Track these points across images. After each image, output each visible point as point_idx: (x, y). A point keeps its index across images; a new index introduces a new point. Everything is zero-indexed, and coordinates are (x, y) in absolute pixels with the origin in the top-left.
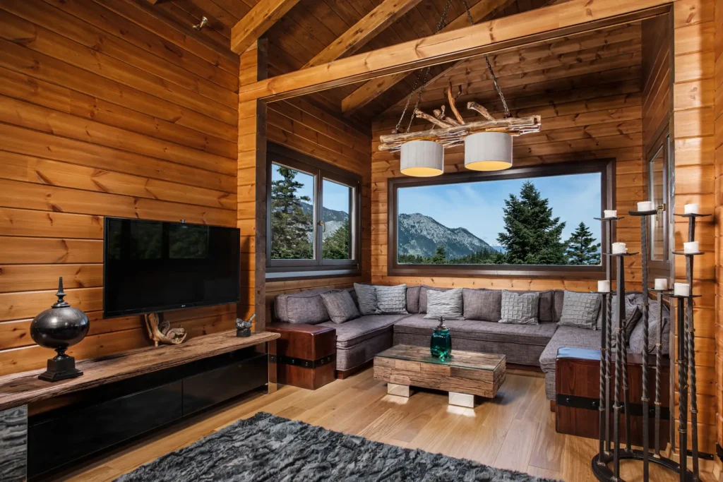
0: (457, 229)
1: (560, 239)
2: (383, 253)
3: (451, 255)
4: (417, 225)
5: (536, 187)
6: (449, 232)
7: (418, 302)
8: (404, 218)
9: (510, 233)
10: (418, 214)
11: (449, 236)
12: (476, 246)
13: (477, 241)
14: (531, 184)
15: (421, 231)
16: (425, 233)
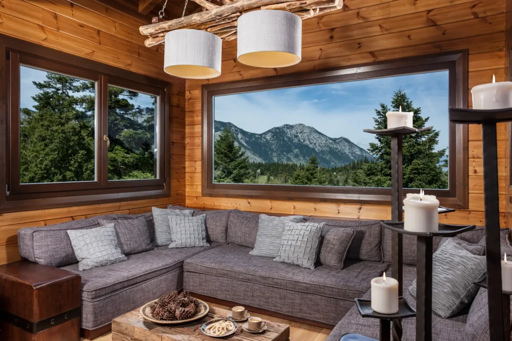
0: (338, 139)
1: (434, 149)
2: (197, 171)
3: (333, 163)
4: (300, 135)
5: (408, 96)
6: (331, 141)
7: (227, 230)
8: (288, 128)
9: (381, 143)
10: (301, 124)
11: (331, 145)
12: (357, 155)
13: (358, 150)
14: (403, 93)
15: (304, 141)
16: (307, 142)
